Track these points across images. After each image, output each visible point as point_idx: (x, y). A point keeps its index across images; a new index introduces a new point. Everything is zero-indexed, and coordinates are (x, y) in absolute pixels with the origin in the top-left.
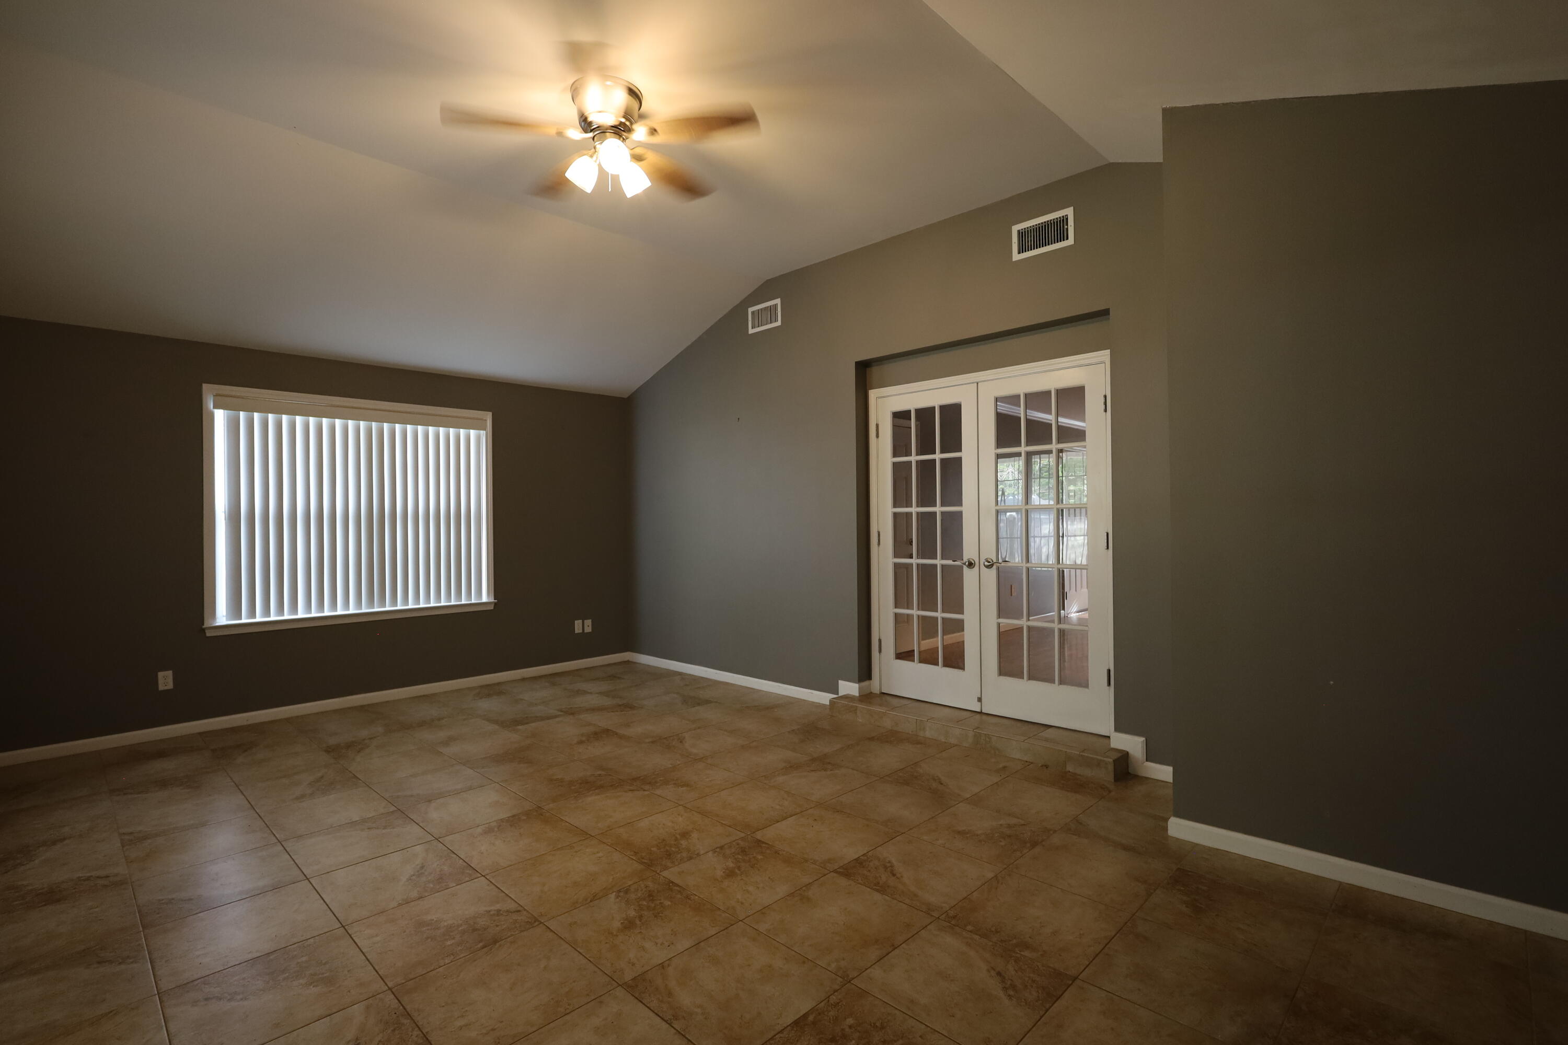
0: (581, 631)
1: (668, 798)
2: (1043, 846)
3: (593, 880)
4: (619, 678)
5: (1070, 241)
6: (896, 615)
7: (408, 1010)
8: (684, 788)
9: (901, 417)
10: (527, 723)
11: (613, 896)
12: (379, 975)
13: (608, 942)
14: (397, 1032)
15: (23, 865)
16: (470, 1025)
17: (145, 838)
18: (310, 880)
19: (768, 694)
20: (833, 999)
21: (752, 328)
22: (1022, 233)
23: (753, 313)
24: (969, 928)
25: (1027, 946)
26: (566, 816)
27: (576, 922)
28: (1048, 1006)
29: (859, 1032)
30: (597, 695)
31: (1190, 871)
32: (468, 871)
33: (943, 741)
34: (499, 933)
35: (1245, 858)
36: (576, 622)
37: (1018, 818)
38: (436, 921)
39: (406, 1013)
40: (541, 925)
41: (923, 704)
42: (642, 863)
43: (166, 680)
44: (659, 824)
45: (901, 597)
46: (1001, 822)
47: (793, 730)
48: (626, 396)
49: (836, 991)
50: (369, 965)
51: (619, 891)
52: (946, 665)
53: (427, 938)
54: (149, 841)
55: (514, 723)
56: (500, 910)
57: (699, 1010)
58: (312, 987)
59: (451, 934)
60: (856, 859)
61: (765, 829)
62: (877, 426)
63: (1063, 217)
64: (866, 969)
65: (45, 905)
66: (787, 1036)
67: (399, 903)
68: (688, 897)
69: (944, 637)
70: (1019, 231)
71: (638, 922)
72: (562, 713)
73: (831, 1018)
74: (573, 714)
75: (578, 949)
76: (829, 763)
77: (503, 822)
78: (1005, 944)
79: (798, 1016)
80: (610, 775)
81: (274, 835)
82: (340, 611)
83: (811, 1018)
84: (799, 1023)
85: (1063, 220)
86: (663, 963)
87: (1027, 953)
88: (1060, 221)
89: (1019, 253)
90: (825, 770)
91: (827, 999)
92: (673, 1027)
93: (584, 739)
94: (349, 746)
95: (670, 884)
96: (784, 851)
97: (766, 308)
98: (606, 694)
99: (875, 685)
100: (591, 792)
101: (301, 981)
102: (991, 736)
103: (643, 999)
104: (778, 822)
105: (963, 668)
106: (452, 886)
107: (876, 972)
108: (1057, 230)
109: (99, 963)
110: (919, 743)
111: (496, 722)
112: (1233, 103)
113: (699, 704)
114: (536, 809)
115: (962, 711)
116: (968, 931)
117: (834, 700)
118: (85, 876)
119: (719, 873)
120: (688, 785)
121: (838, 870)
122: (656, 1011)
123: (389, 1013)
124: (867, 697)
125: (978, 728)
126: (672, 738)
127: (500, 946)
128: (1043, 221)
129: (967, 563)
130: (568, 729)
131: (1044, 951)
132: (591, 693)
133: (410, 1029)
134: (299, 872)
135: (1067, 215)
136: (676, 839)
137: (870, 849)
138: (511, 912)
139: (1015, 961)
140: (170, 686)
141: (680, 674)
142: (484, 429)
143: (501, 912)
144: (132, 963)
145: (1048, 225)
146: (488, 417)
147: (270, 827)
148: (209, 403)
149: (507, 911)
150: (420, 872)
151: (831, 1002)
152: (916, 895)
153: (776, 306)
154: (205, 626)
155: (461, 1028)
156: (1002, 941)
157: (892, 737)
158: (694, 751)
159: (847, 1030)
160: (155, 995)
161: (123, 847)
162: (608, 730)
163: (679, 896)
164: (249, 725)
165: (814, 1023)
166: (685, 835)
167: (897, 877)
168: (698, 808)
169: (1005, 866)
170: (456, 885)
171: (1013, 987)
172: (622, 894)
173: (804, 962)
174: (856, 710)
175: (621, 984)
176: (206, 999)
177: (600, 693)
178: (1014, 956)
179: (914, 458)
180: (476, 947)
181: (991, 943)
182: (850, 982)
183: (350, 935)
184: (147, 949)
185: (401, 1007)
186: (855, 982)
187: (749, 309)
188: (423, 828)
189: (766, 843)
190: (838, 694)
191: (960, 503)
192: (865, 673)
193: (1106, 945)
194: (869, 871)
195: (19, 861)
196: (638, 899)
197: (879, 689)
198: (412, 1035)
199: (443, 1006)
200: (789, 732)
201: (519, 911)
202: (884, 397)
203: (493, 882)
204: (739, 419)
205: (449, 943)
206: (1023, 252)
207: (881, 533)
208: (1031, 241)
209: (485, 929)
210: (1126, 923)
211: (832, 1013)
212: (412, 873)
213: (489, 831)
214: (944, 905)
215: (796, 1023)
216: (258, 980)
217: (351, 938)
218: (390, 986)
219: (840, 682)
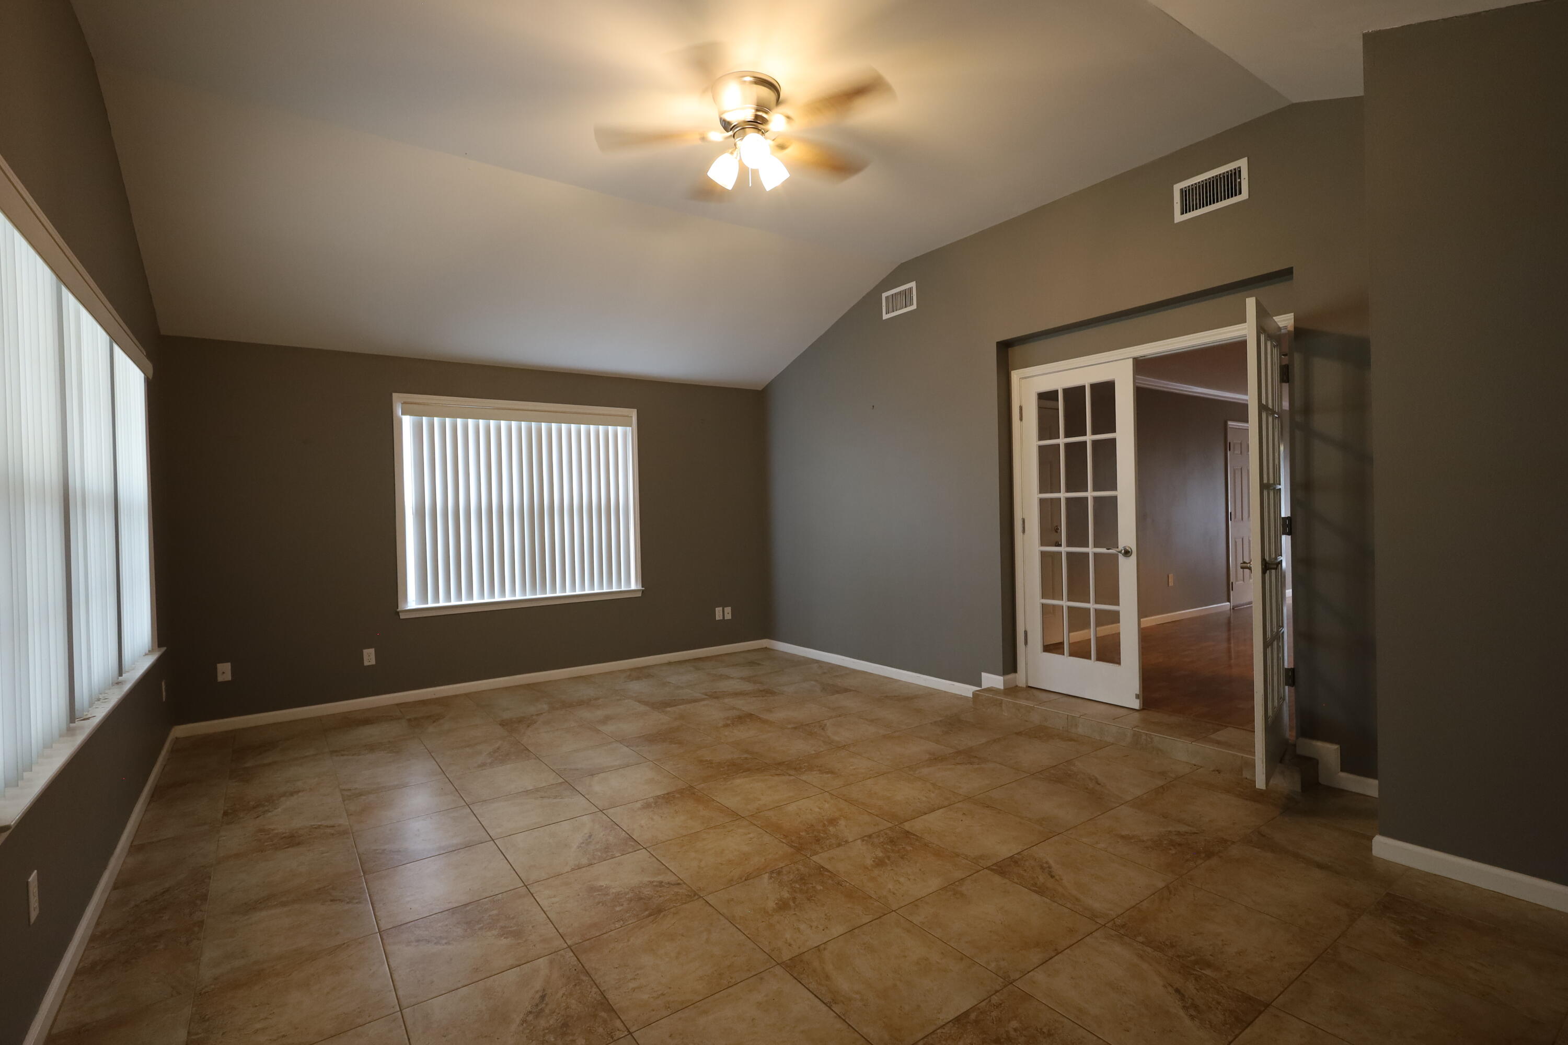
0: (722, 618)
1: (814, 784)
2: (1220, 857)
3: (746, 859)
4: (759, 664)
5: (1245, 195)
6: (1043, 605)
7: (586, 968)
8: (829, 775)
9: (1047, 398)
10: (676, 706)
11: (766, 876)
12: (559, 933)
13: (764, 920)
14: (578, 988)
15: (270, 812)
16: (642, 987)
17: (361, 795)
18: (495, 841)
19: (908, 685)
20: (995, 999)
21: (886, 314)
22: (1186, 191)
23: (887, 298)
24: (1141, 939)
25: (1209, 965)
26: (716, 796)
27: (733, 899)
28: (1237, 1032)
29: (1025, 1036)
30: (738, 680)
31: (1402, 898)
32: (631, 843)
33: (1098, 739)
34: (662, 903)
35: (1473, 888)
36: (716, 609)
37: (1189, 825)
38: (606, 887)
39: (584, 971)
40: (700, 899)
41: (1073, 700)
42: (791, 846)
43: (369, 657)
44: (806, 810)
45: (1049, 587)
46: (1170, 829)
47: (935, 722)
48: (760, 389)
49: (997, 992)
50: (550, 923)
51: (772, 872)
52: (1099, 658)
53: (599, 903)
54: (363, 797)
55: (662, 705)
56: (662, 882)
57: (858, 996)
58: (503, 938)
59: (620, 901)
60: (1012, 857)
61: (913, 820)
62: (1021, 408)
63: (1235, 169)
64: (1029, 972)
65: (288, 847)
66: (949, 1032)
67: (572, 868)
68: (839, 884)
69: (1097, 629)
70: (1182, 190)
71: (792, 904)
72: (706, 697)
73: (994, 1018)
74: (717, 698)
75: (737, 926)
76: (976, 757)
77: (659, 798)
78: (1183, 960)
79: (959, 1013)
80: (756, 759)
81: (463, 798)
82: (508, 598)
83: (973, 1016)
84: (960, 1020)
85: (1235, 173)
86: (819, 946)
87: (1208, 972)
88: (1231, 175)
89: (1182, 213)
90: (971, 763)
91: (989, 999)
92: (832, 1010)
93: (729, 722)
94: (520, 721)
95: (821, 870)
96: (934, 844)
97: (900, 293)
98: (748, 679)
99: (1020, 679)
100: (739, 775)
101: (494, 932)
102: (1153, 736)
103: (801, 980)
104: (926, 814)
105: (1119, 663)
106: (617, 855)
107: (1039, 976)
108: (1230, 184)
109: (332, 901)
110: (1071, 740)
111: (646, 703)
112: (1456, 17)
113: (838, 692)
114: (689, 788)
115: (1118, 709)
116: (1140, 942)
117: (977, 692)
118: (316, 825)
119: (869, 862)
120: (832, 773)
121: (992, 867)
122: (815, 993)
123: (570, 969)
124: (1012, 690)
125: (1138, 726)
126: (813, 725)
127: (664, 915)
128: (1211, 176)
129: (1123, 551)
130: (712, 713)
131: (1229, 971)
132: (732, 678)
133: (589, 986)
134: (485, 833)
135: (1240, 167)
136: (824, 825)
137: (1026, 847)
138: (672, 885)
139: (1196, 980)
140: (373, 662)
141: (817, 662)
142: (630, 426)
143: (663, 884)
144: (357, 903)
145: (1217, 180)
146: (633, 413)
147: (459, 791)
148: (398, 410)
149: (669, 883)
150: (589, 840)
151: (993, 1002)
152: (1078, 900)
153: (911, 289)
154: (399, 609)
155: (634, 990)
156: (1178, 956)
157: (1042, 733)
158: (836, 738)
159: (1012, 1033)
160: (377, 933)
161: (344, 801)
162: (751, 715)
163: (830, 881)
164: (437, 699)
165: (977, 1022)
166: (833, 821)
167: (1056, 880)
168: (844, 795)
169: (1177, 877)
170: (621, 856)
171: (1196, 1007)
172: (774, 875)
173: (962, 959)
174: (1001, 703)
175: (779, 963)
176: (418, 941)
177: (742, 678)
178: (1193, 974)
179: (1062, 441)
180: (643, 915)
181: (1166, 958)
182: (1011, 983)
183: (532, 894)
184: (368, 892)
185: (580, 965)
186: (1017, 984)
187: (883, 294)
188: (588, 800)
189: (914, 835)
190: (980, 686)
191: (1114, 488)
192: (1010, 665)
193: (1303, 972)
194: (1025, 870)
195: (266, 808)
196: (791, 881)
197: (1025, 682)
198: (591, 992)
199: (616, 968)
200: (931, 723)
201: (679, 884)
202: (1028, 377)
203: (654, 855)
204: (873, 406)
205: (618, 909)
206: (1186, 212)
207: (1026, 521)
208: (1196, 199)
209: (650, 899)
210: (1327, 949)
211: (994, 1014)
212: (581, 841)
213: (647, 806)
214: (1111, 912)
215: (957, 1019)
216: (458, 928)
217: (533, 896)
218: (569, 944)
219: (984, 674)
